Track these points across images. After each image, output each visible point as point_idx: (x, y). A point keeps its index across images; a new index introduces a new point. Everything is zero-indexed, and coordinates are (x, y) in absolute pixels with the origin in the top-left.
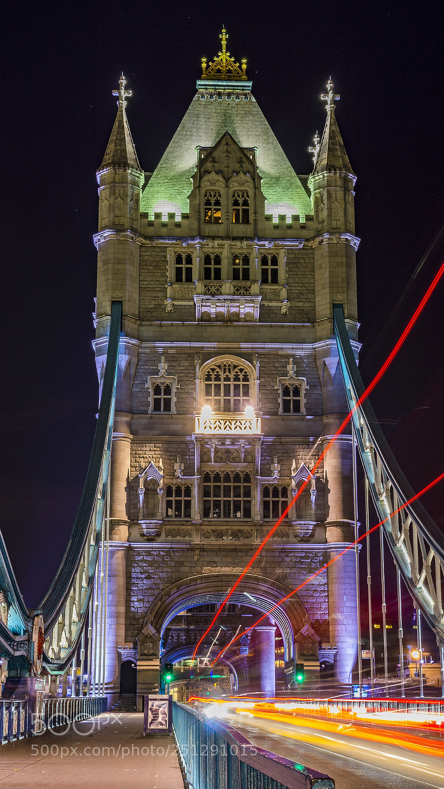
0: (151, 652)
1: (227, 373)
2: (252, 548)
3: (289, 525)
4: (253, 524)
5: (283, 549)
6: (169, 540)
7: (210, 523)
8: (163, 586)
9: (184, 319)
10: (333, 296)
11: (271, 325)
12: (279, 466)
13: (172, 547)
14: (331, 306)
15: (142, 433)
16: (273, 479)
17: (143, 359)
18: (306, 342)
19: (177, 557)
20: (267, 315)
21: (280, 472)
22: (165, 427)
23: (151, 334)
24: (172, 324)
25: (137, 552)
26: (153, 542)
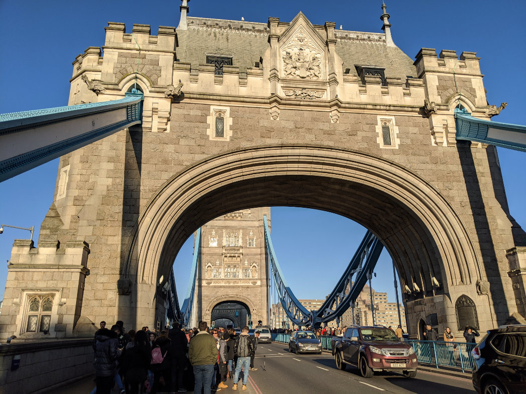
2: (239, 287)
3: (250, 279)
4: (239, 279)
5: (248, 287)
6: (214, 284)
7: (226, 279)
8: (212, 299)
9: (220, 219)
10: (263, 212)
11: (246, 221)
12: (247, 262)
13: (215, 287)
14: (263, 215)
15: (207, 252)
16: (245, 266)
17: (208, 230)
18: (256, 226)
19: (217, 290)
20: (245, 218)
21: (247, 264)
22: (214, 251)
23: (210, 223)
24: (217, 220)
25: (205, 288)
26: (210, 285)
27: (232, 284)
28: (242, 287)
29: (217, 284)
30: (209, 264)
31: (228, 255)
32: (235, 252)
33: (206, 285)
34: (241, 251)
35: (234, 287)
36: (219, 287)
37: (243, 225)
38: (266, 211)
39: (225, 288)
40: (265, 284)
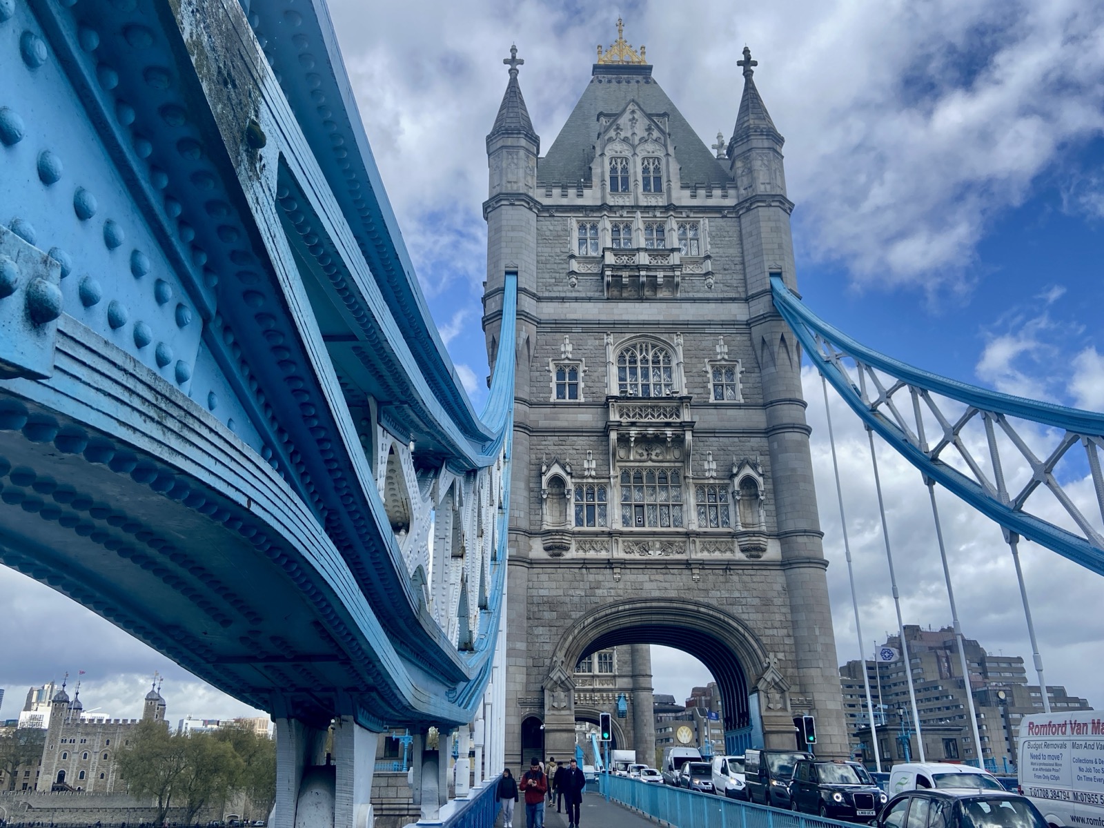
0: (563, 704)
1: (644, 353)
2: (688, 565)
3: (734, 535)
4: (688, 535)
5: (728, 566)
6: (581, 554)
7: (631, 534)
8: (575, 615)
9: (590, 294)
10: (769, 263)
11: (694, 300)
12: (714, 463)
13: (584, 563)
14: (767, 274)
15: (543, 424)
16: (708, 478)
17: (542, 338)
18: (738, 319)
19: (592, 576)
20: (690, 289)
21: (716, 471)
22: (571, 417)
23: (552, 311)
24: (576, 299)
25: (540, 570)
26: (561, 558)
27: (655, 555)
28: (702, 564)
29: (591, 554)
30: (556, 469)
31: (633, 433)
33: (545, 555)
35: (666, 564)
36: (604, 566)
37: (683, 317)
38: (777, 257)
39: (628, 571)
40: (804, 554)
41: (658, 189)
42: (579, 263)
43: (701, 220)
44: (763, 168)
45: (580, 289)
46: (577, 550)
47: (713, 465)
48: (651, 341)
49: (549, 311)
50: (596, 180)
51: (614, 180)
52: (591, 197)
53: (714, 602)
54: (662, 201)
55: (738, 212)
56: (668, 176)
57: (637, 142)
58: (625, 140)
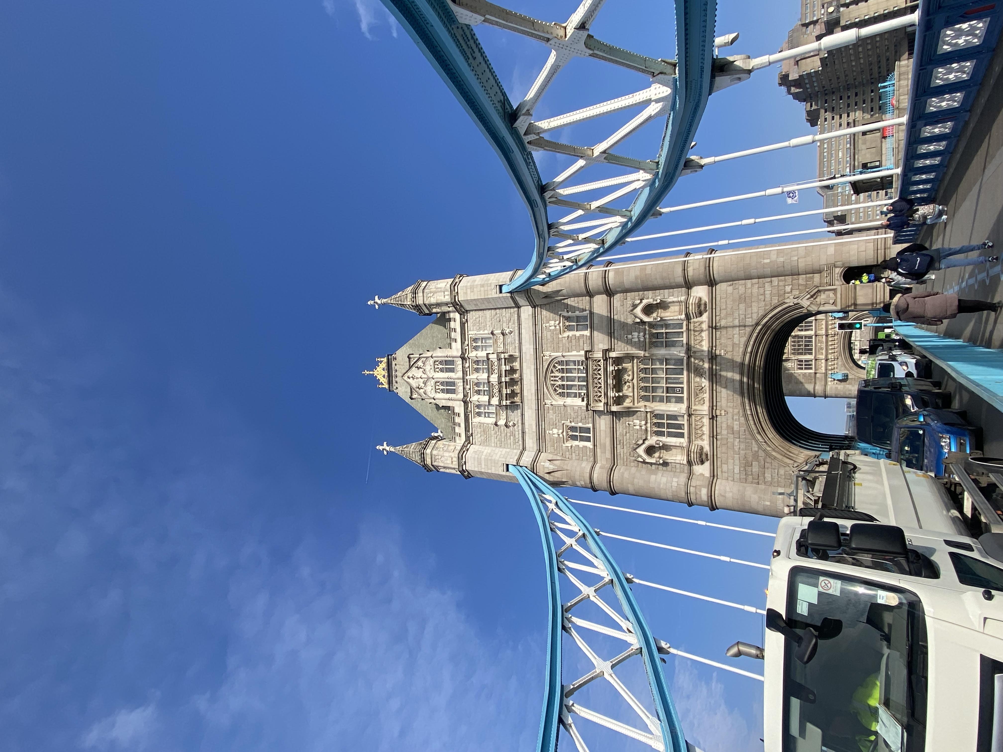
1: (557, 379)
2: (713, 358)
3: (689, 321)
4: (689, 356)
6: (706, 437)
7: (689, 398)
8: (755, 448)
9: (520, 414)
10: (494, 294)
11: (520, 343)
12: (633, 333)
13: (713, 437)
14: (501, 295)
15: (608, 455)
16: (645, 339)
17: (549, 449)
18: (531, 313)
19: (723, 432)
20: (514, 346)
21: (639, 333)
22: (603, 434)
23: (531, 441)
24: (523, 424)
25: (719, 470)
26: (709, 453)
27: (705, 383)
29: (706, 429)
30: (641, 451)
31: (611, 394)
32: (602, 372)
33: (707, 464)
34: (598, 355)
35: (712, 375)
36: (715, 422)
37: (532, 351)
38: (489, 288)
39: (718, 404)
40: (702, 270)
41: (452, 362)
42: (500, 419)
43: (469, 336)
44: (435, 296)
45: (516, 419)
46: (703, 440)
47: (635, 334)
48: (549, 375)
49: (531, 443)
50: (450, 404)
51: (448, 391)
52: (459, 408)
53: (744, 340)
54: (459, 361)
55: (463, 312)
56: (444, 357)
57: (425, 376)
58: (425, 383)
